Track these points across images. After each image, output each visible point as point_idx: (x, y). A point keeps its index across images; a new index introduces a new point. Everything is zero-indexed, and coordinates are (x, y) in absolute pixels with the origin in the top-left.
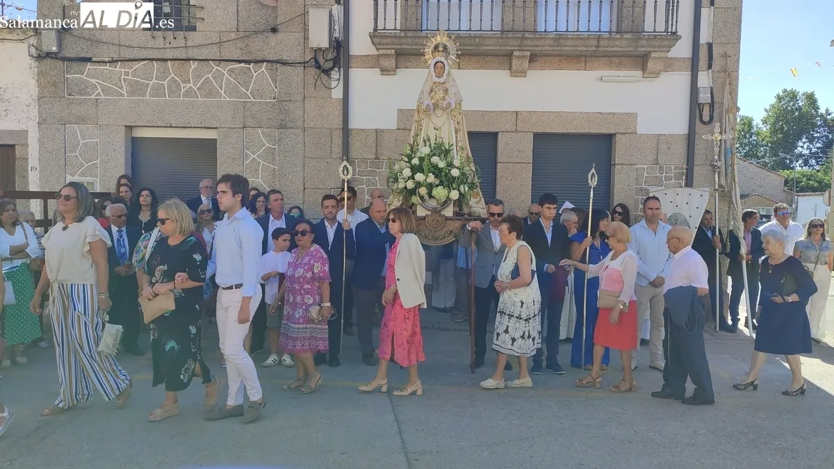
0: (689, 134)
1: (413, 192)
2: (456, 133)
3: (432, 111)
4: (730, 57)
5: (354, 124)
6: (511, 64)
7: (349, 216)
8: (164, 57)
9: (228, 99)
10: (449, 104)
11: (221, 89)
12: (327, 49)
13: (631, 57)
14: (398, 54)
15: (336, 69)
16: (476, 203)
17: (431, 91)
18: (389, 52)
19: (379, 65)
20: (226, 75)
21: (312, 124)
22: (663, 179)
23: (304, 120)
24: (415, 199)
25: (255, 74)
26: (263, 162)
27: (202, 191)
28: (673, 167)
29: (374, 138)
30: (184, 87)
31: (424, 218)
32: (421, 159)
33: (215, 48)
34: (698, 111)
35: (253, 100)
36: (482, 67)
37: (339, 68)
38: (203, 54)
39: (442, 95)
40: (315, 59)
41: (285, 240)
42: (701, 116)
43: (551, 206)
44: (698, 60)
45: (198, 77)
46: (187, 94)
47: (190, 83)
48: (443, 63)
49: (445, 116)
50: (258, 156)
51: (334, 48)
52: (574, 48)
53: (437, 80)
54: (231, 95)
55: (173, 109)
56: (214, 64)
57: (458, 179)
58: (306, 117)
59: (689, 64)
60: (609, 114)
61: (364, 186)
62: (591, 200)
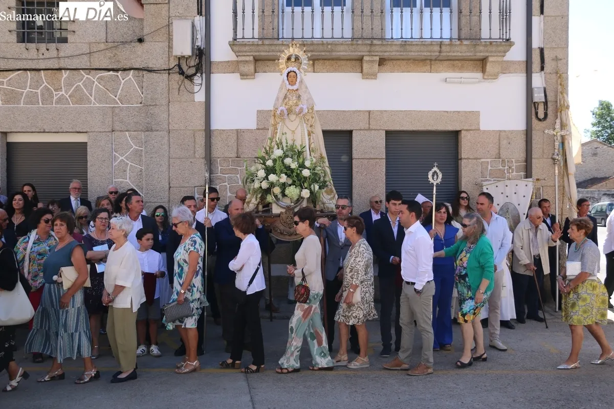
0: (527, 130)
1: (268, 191)
2: (309, 135)
3: (286, 115)
4: (561, 59)
5: (216, 125)
6: (362, 67)
7: (209, 215)
8: (37, 67)
9: (98, 105)
10: (301, 110)
11: (91, 96)
12: (190, 56)
13: (471, 60)
14: (256, 60)
15: (199, 75)
16: (330, 199)
17: (285, 98)
18: (247, 58)
19: (238, 70)
20: (96, 83)
21: (176, 126)
22: (506, 172)
23: (169, 123)
24: (270, 198)
25: (123, 82)
26: (130, 163)
27: (72, 193)
28: (513, 160)
29: (235, 138)
30: (56, 95)
31: (279, 216)
32: (275, 161)
33: (86, 58)
34: (533, 109)
35: (121, 105)
36: (335, 71)
37: (202, 74)
38: (75, 63)
39: (295, 102)
40: (179, 66)
41: (148, 240)
42: (537, 114)
43: (396, 202)
44: (531, 63)
45: (69, 85)
46: (59, 101)
47: (62, 91)
48: (295, 72)
49: (298, 120)
50: (126, 158)
51: (197, 56)
52: (419, 54)
53: (291, 88)
54: (100, 101)
55: (46, 116)
56: (85, 73)
57: (309, 179)
58: (170, 120)
59: (524, 66)
60: (454, 112)
61: (226, 184)
62: (434, 196)
